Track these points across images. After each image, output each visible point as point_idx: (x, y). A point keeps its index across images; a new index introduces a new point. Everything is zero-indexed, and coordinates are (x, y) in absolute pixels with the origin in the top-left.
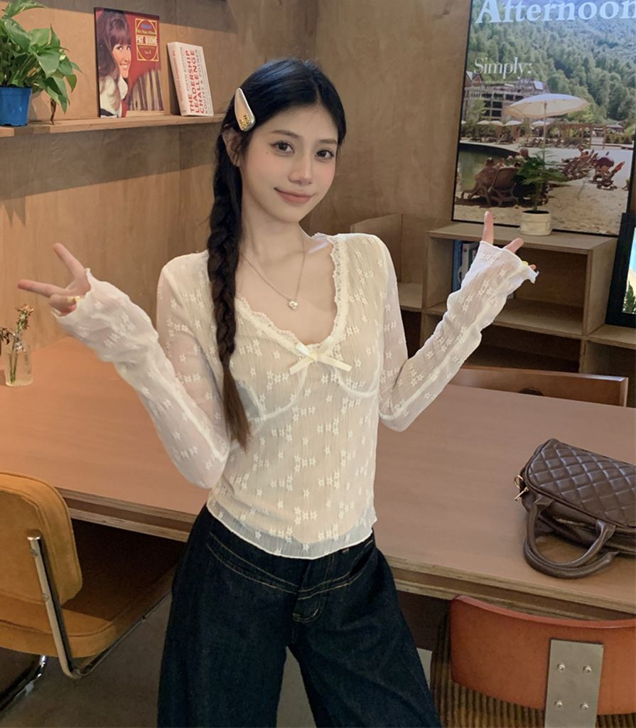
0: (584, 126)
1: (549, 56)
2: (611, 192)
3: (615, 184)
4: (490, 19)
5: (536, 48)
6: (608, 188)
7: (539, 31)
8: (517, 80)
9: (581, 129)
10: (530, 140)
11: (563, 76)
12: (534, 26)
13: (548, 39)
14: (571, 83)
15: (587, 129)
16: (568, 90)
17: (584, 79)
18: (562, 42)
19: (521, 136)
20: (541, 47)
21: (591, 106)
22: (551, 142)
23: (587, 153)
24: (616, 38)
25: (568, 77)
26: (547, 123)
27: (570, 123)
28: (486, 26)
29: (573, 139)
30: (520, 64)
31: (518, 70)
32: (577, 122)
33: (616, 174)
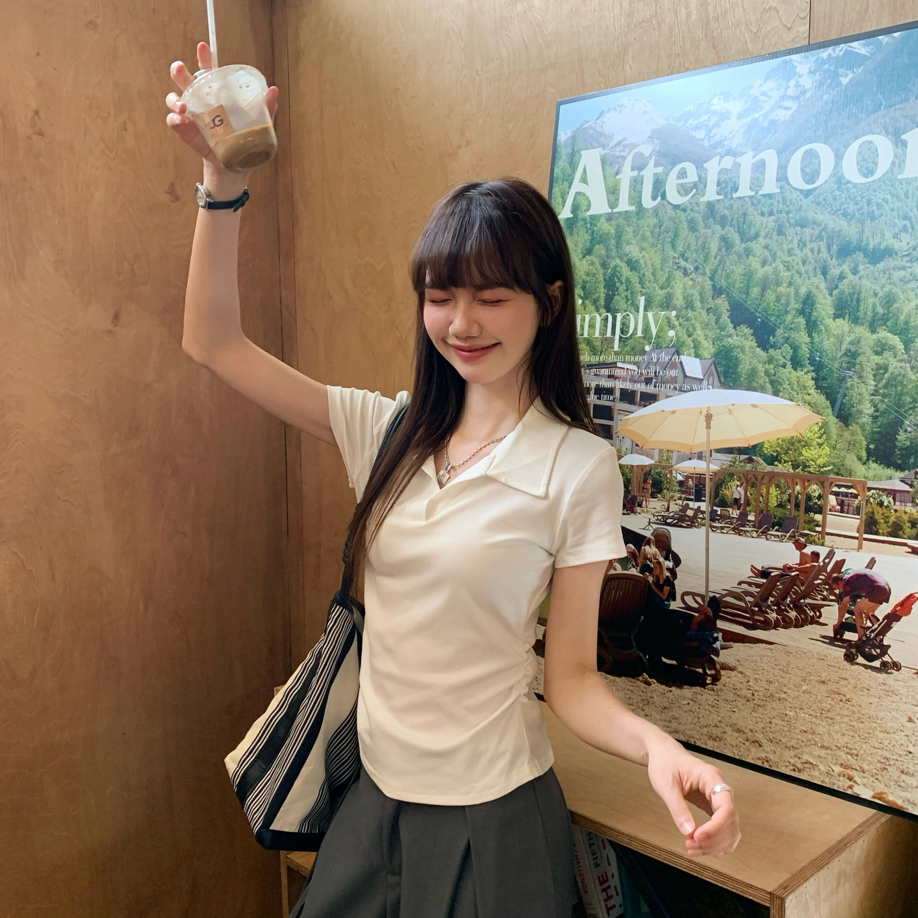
0: (806, 480)
1: (718, 291)
2: (882, 677)
3: (893, 654)
4: (589, 206)
5: (686, 273)
6: (877, 664)
7: (693, 228)
8: (643, 352)
9: (798, 488)
10: (674, 508)
11: (750, 343)
12: (683, 216)
13: (714, 246)
14: (770, 361)
15: (815, 489)
16: (762, 379)
17: (805, 351)
18: (748, 252)
19: (653, 496)
20: (697, 269)
21: (824, 426)
22: (723, 517)
23: (815, 555)
24: (888, 235)
25: (764, 344)
26: (714, 467)
27: (769, 468)
28: (580, 223)
29: (779, 513)
30: (650, 314)
31: (646, 329)
32: (787, 468)
33: (896, 626)
